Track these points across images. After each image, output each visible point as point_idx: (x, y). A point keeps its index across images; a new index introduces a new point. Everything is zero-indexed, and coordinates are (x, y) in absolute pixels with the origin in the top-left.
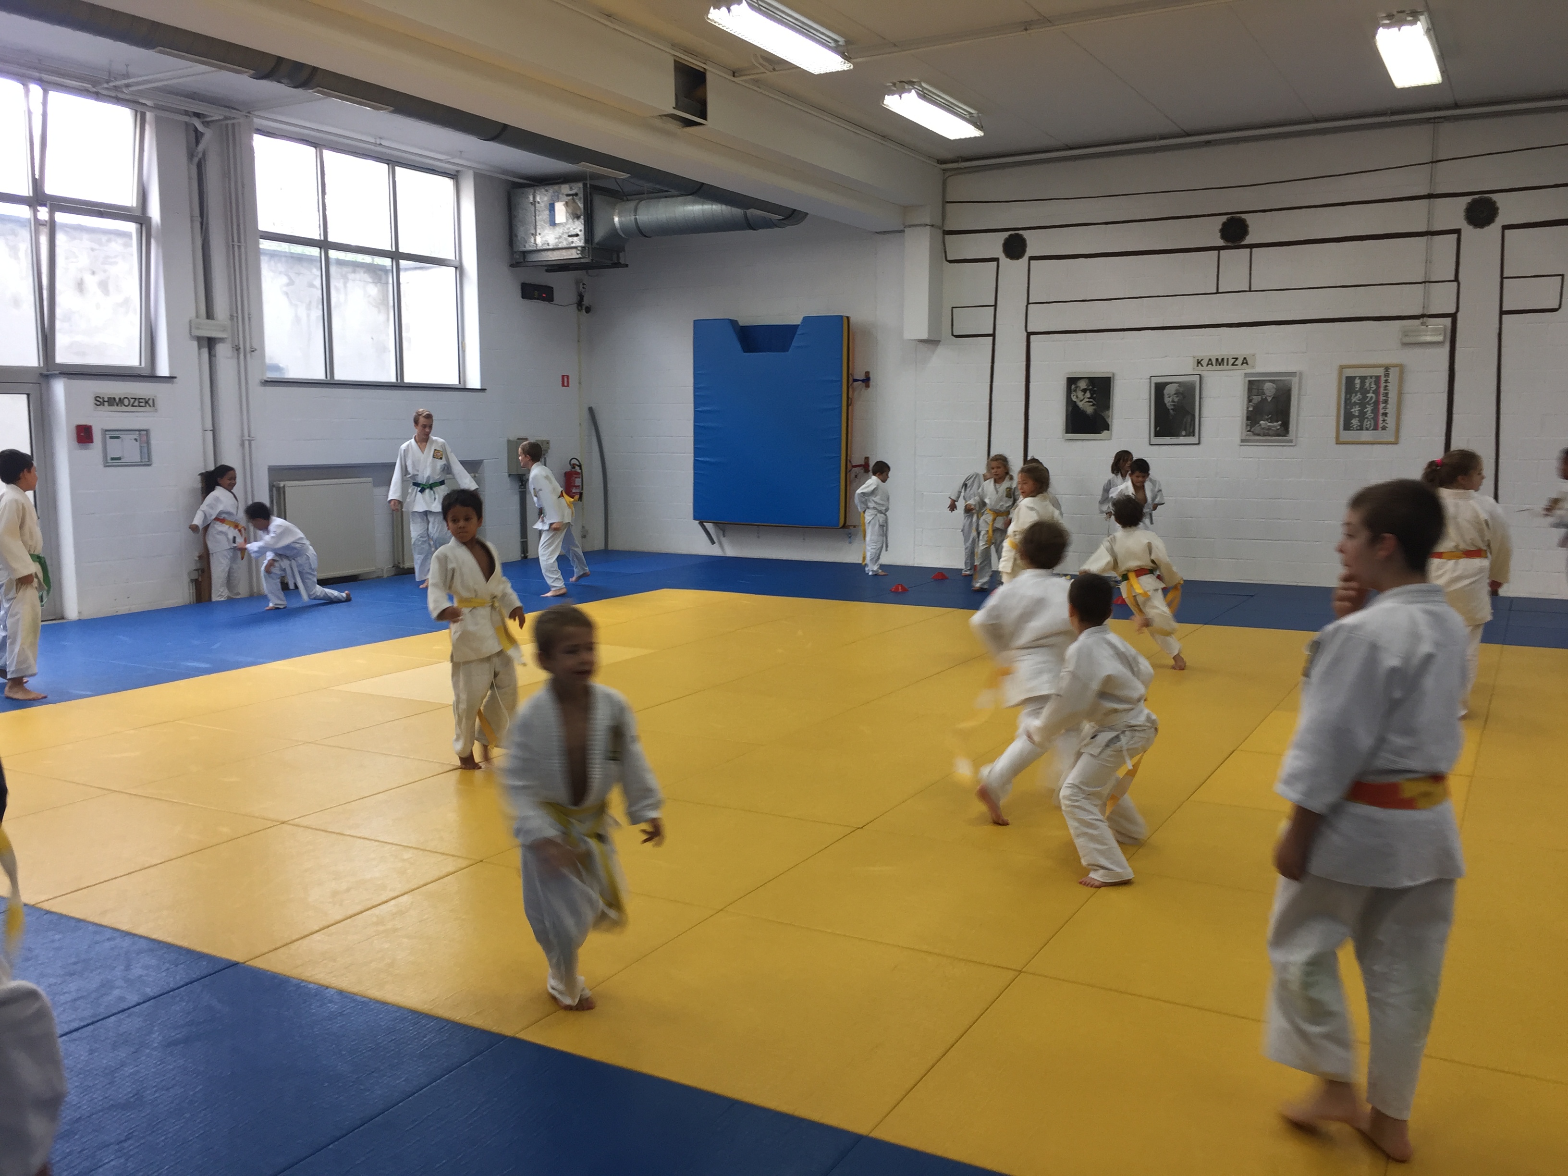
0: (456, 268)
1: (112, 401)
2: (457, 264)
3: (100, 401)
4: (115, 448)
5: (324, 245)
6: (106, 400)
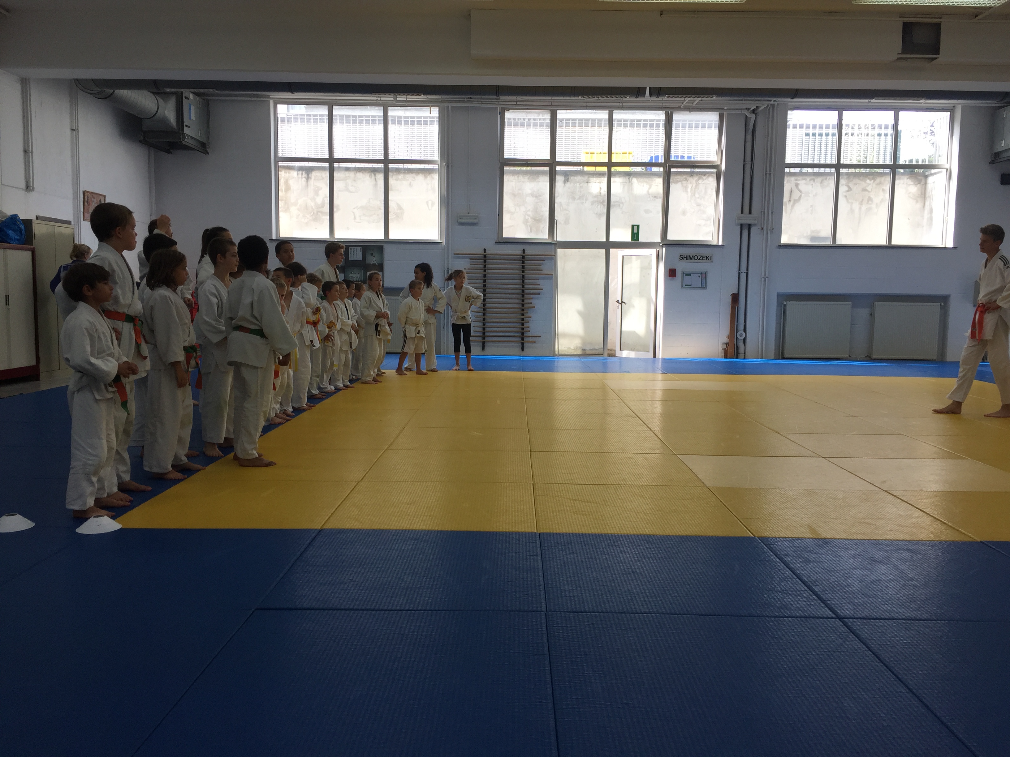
0: (947, 169)
1: (688, 258)
2: (947, 166)
3: (682, 257)
4: (688, 280)
5: (838, 166)
6: (685, 256)
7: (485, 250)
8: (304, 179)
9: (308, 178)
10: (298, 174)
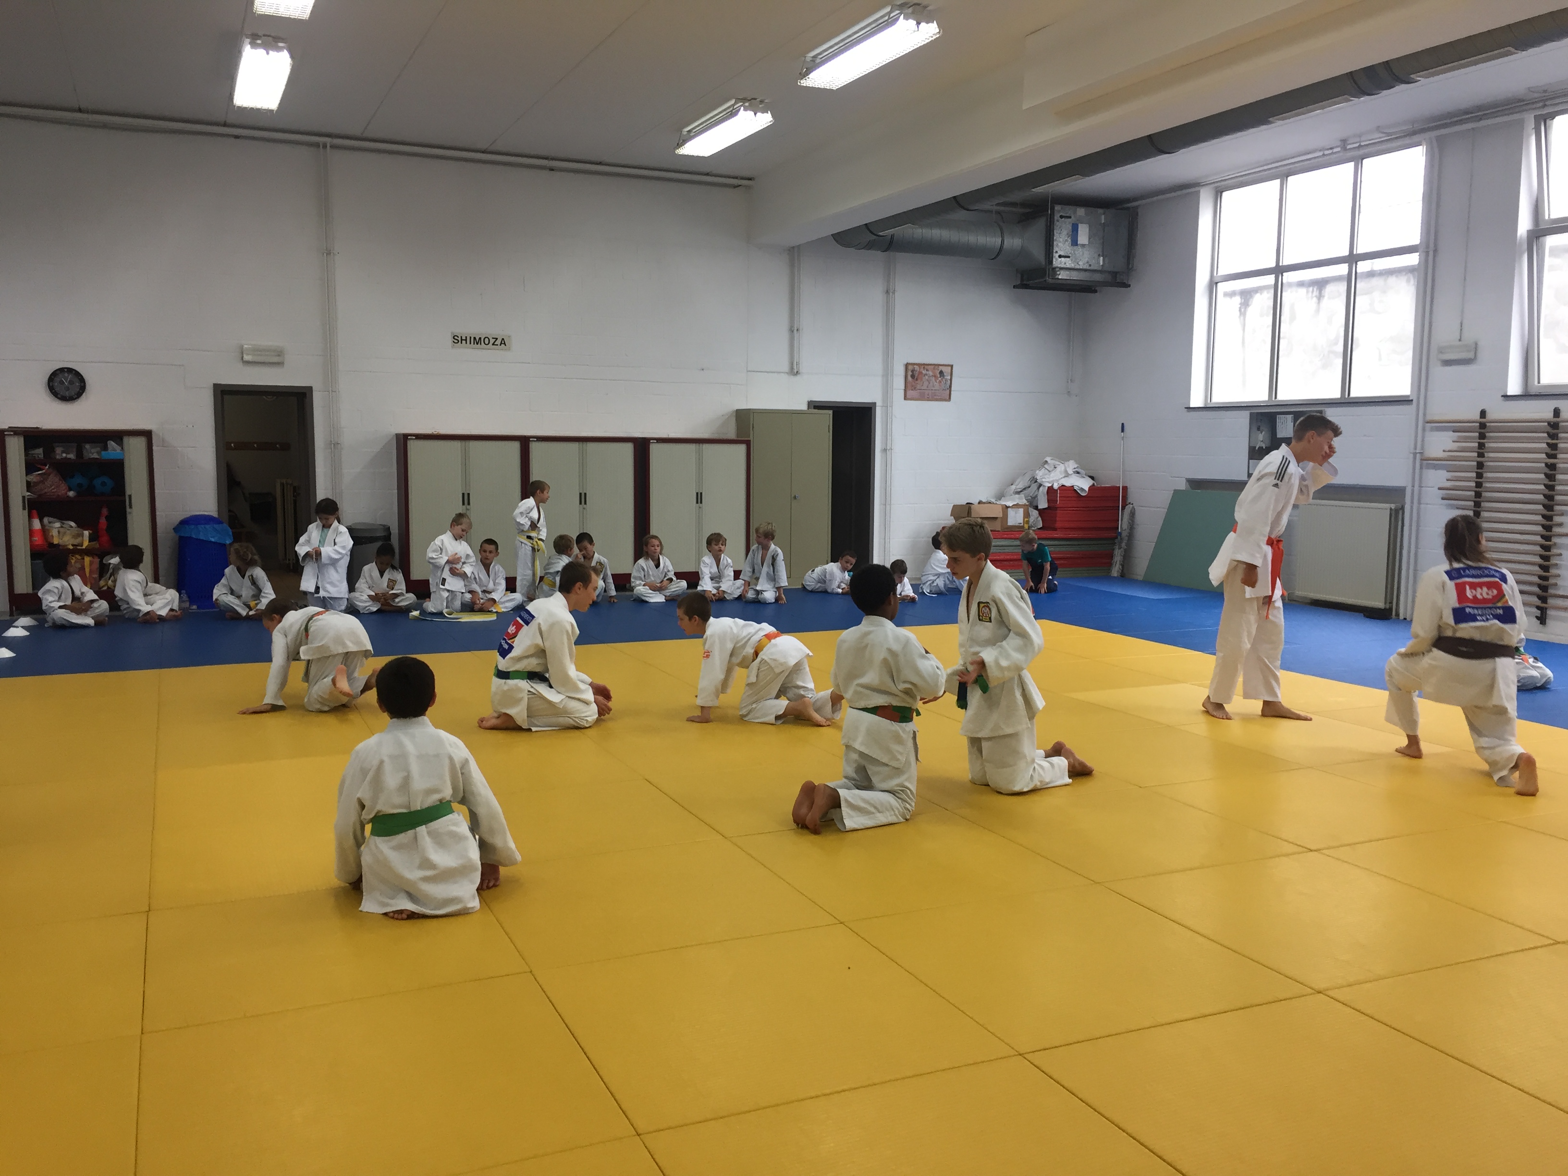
7: (1483, 413)
8: (1315, 299)
9: (1320, 297)
10: (1307, 292)
